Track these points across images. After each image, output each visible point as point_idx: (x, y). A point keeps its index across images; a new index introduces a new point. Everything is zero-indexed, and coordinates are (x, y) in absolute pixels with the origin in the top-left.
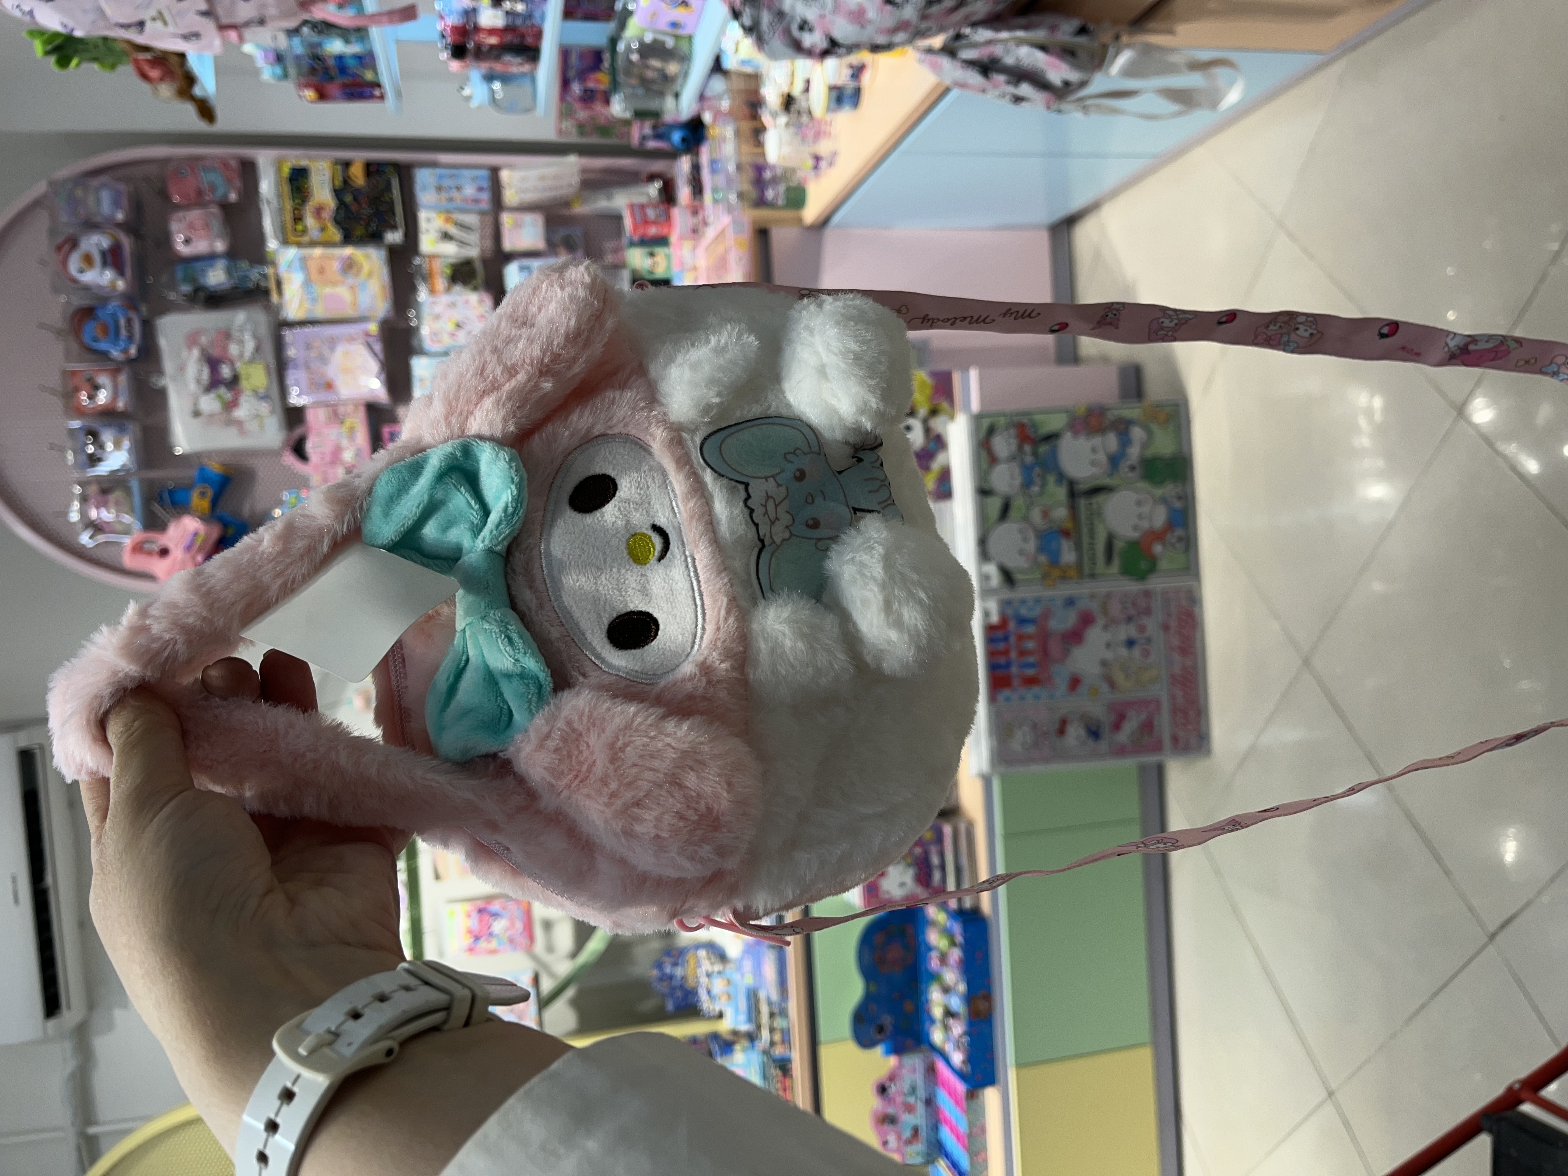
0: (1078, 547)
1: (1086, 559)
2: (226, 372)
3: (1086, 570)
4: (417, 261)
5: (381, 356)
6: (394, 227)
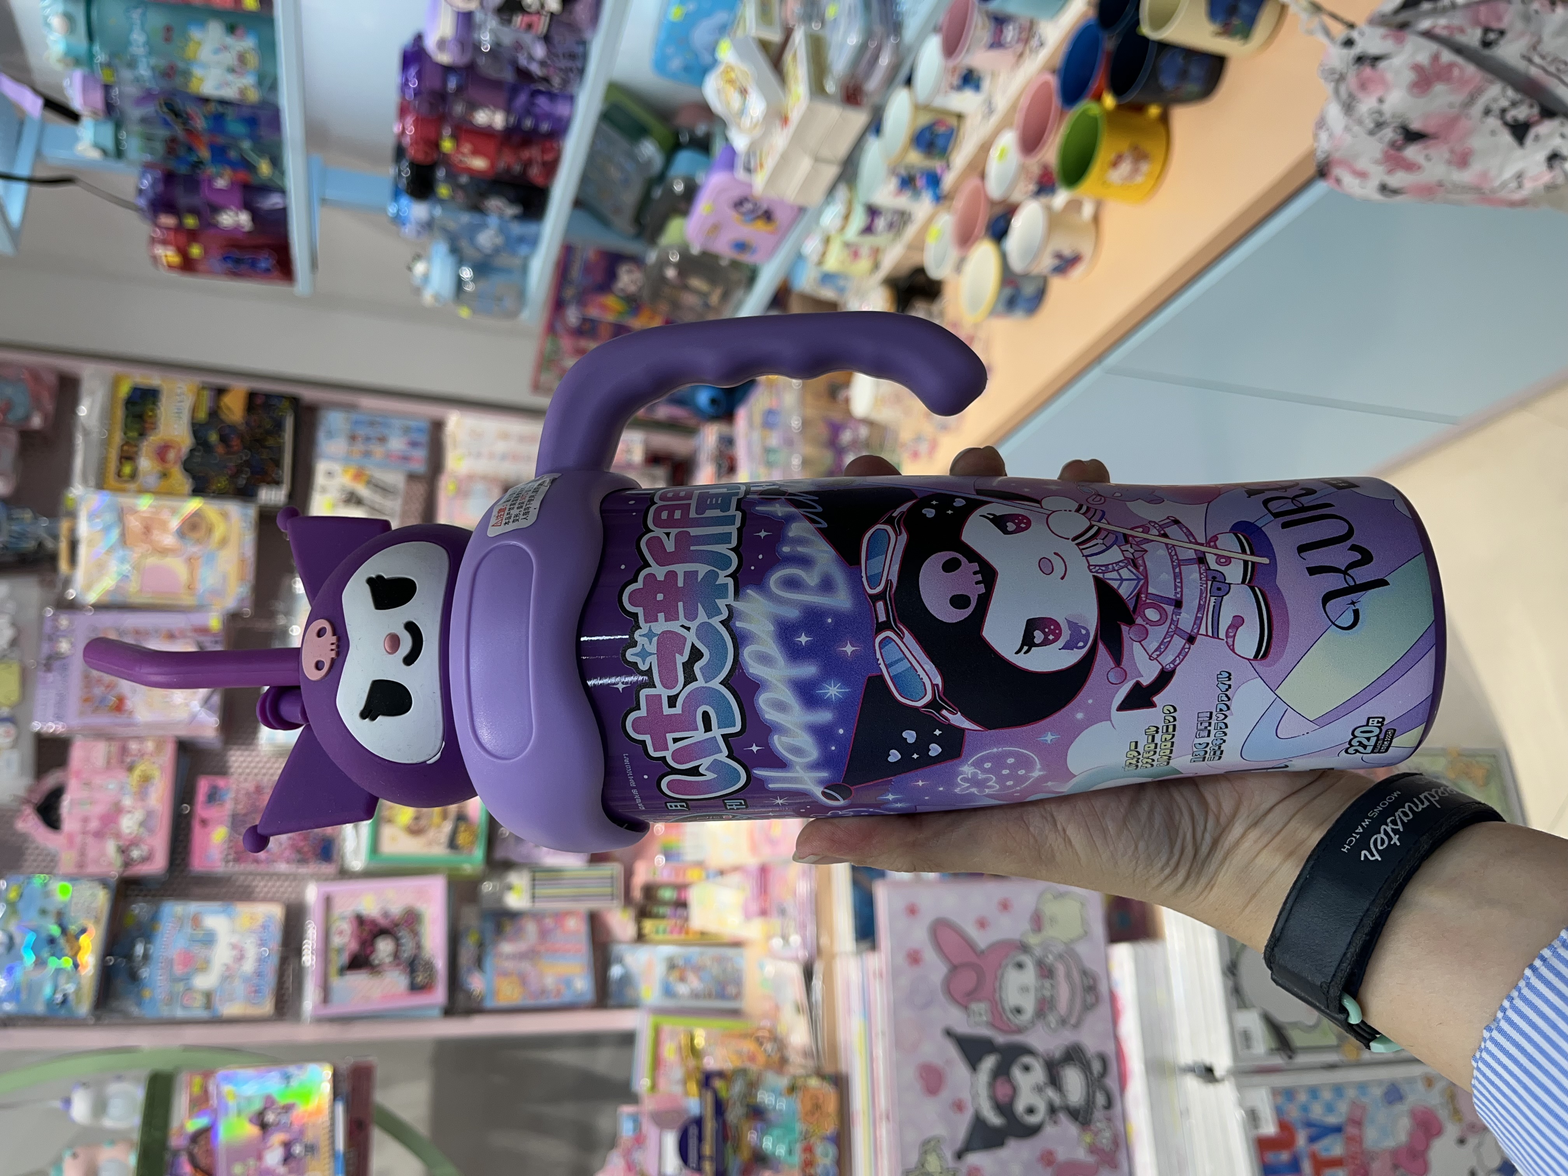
6: (276, 483)
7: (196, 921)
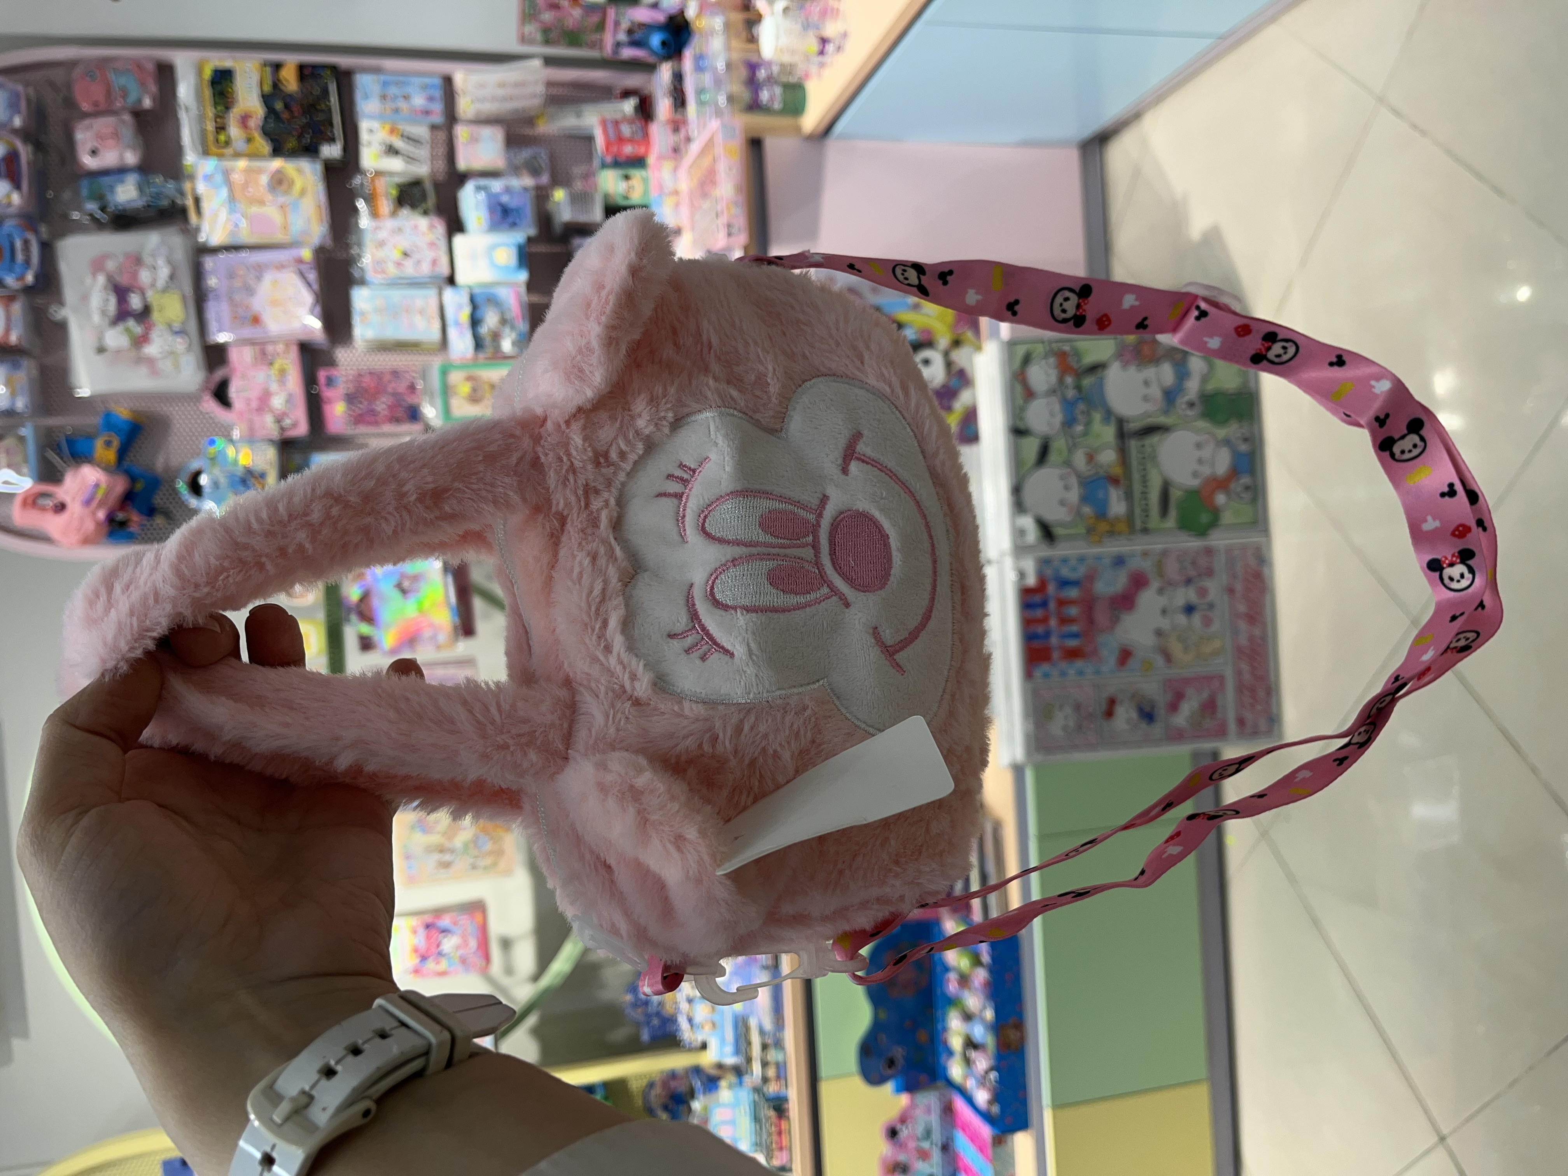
0: (1129, 496)
1: (1137, 511)
2: (135, 302)
3: (1138, 524)
4: (357, 180)
5: (316, 286)
6: (332, 140)
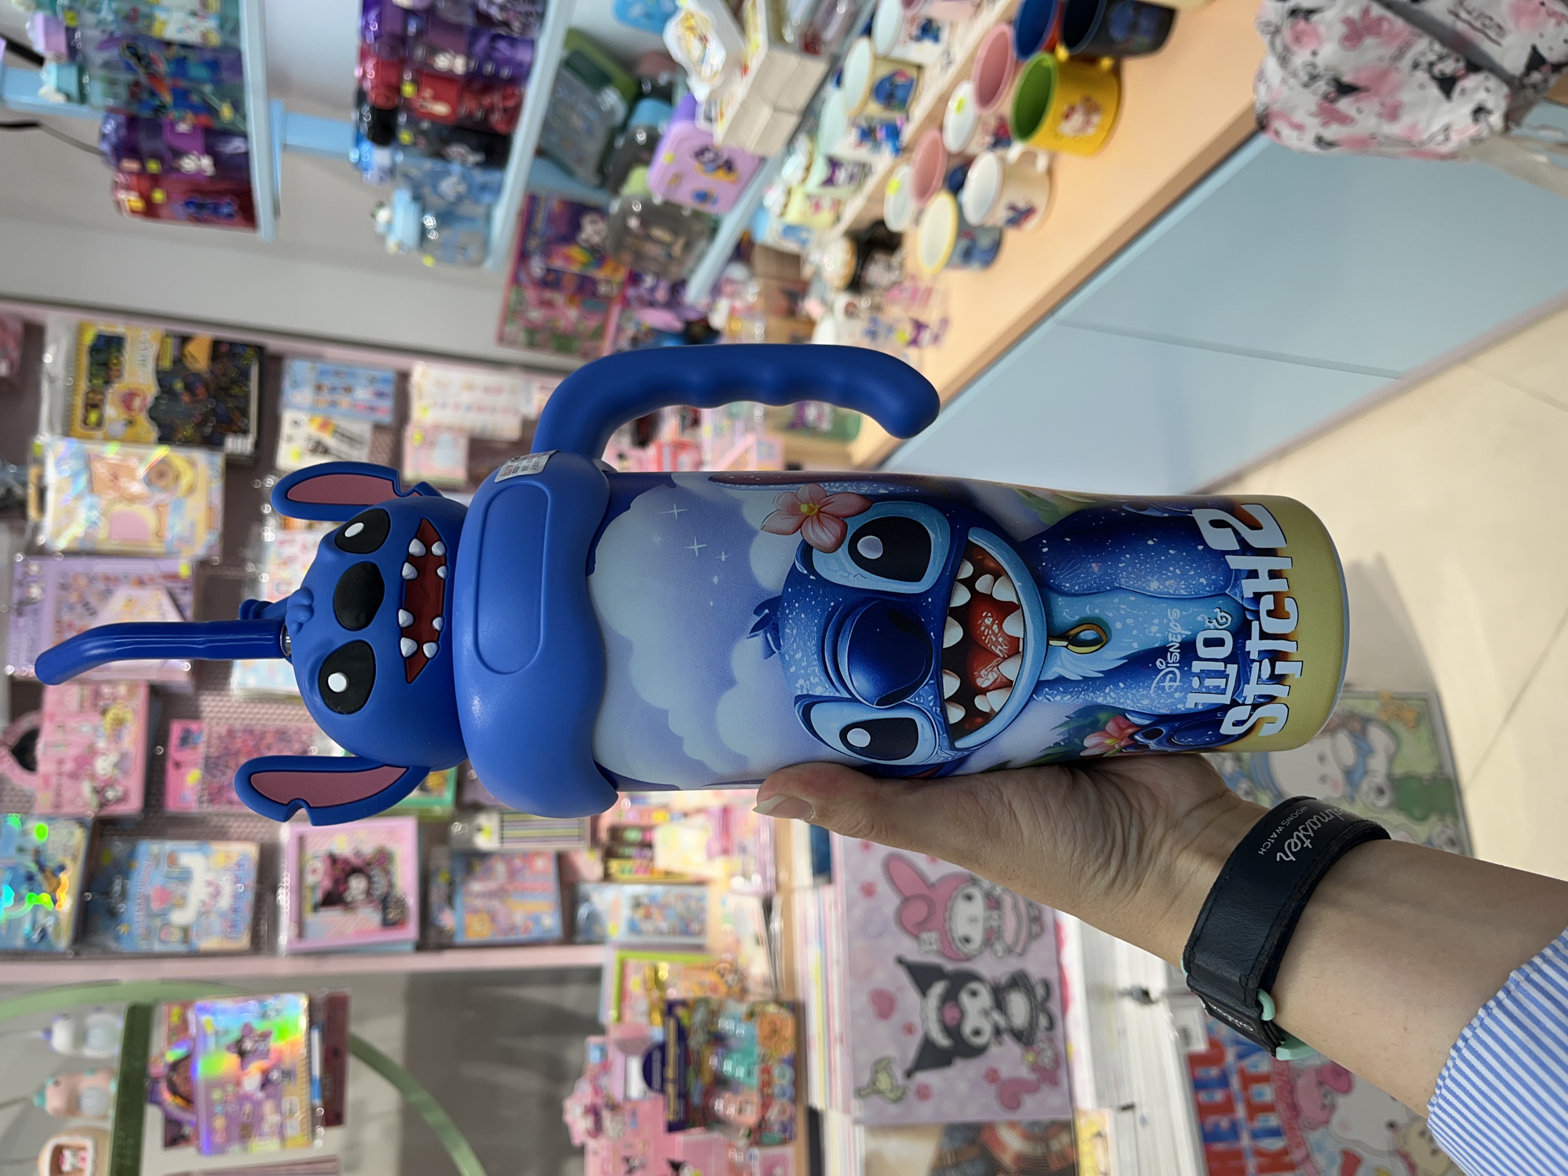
4: (268, 482)
6: (241, 432)
7: (172, 859)
